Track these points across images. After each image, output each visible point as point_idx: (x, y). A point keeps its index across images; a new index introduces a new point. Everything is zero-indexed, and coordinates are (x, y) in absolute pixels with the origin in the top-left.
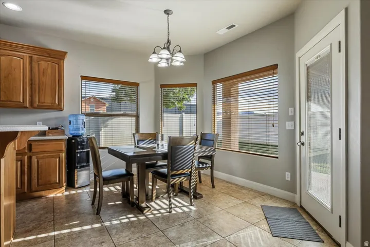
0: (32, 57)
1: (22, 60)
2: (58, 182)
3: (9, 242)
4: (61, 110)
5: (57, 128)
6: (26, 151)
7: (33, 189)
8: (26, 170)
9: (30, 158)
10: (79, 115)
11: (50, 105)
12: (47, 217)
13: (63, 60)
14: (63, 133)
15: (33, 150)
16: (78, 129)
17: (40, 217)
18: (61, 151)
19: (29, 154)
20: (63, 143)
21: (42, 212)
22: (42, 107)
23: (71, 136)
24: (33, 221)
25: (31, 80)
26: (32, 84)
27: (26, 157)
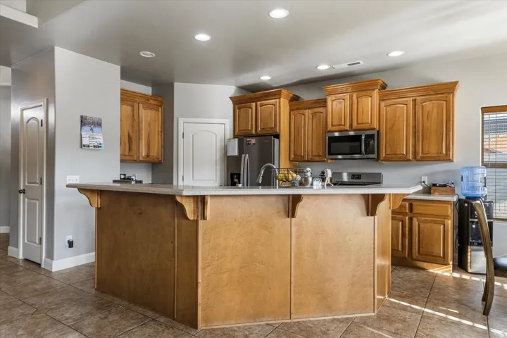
0: (415, 100)
1: (405, 106)
2: (442, 256)
3: (382, 297)
4: (450, 160)
5: (445, 186)
6: (407, 211)
7: (414, 257)
8: (407, 232)
9: (411, 219)
10: (479, 167)
11: (436, 155)
12: (421, 292)
13: (453, 93)
14: (453, 192)
15: (414, 211)
16: (474, 188)
17: (416, 289)
18: (446, 217)
19: (410, 215)
20: (449, 206)
21: (418, 285)
22: (426, 159)
23: (464, 198)
24: (408, 289)
25: (415, 127)
26: (415, 133)
27: (407, 218)
